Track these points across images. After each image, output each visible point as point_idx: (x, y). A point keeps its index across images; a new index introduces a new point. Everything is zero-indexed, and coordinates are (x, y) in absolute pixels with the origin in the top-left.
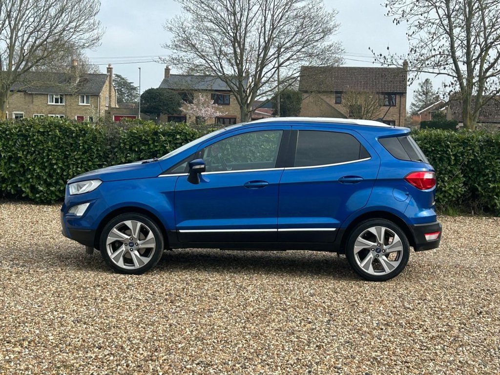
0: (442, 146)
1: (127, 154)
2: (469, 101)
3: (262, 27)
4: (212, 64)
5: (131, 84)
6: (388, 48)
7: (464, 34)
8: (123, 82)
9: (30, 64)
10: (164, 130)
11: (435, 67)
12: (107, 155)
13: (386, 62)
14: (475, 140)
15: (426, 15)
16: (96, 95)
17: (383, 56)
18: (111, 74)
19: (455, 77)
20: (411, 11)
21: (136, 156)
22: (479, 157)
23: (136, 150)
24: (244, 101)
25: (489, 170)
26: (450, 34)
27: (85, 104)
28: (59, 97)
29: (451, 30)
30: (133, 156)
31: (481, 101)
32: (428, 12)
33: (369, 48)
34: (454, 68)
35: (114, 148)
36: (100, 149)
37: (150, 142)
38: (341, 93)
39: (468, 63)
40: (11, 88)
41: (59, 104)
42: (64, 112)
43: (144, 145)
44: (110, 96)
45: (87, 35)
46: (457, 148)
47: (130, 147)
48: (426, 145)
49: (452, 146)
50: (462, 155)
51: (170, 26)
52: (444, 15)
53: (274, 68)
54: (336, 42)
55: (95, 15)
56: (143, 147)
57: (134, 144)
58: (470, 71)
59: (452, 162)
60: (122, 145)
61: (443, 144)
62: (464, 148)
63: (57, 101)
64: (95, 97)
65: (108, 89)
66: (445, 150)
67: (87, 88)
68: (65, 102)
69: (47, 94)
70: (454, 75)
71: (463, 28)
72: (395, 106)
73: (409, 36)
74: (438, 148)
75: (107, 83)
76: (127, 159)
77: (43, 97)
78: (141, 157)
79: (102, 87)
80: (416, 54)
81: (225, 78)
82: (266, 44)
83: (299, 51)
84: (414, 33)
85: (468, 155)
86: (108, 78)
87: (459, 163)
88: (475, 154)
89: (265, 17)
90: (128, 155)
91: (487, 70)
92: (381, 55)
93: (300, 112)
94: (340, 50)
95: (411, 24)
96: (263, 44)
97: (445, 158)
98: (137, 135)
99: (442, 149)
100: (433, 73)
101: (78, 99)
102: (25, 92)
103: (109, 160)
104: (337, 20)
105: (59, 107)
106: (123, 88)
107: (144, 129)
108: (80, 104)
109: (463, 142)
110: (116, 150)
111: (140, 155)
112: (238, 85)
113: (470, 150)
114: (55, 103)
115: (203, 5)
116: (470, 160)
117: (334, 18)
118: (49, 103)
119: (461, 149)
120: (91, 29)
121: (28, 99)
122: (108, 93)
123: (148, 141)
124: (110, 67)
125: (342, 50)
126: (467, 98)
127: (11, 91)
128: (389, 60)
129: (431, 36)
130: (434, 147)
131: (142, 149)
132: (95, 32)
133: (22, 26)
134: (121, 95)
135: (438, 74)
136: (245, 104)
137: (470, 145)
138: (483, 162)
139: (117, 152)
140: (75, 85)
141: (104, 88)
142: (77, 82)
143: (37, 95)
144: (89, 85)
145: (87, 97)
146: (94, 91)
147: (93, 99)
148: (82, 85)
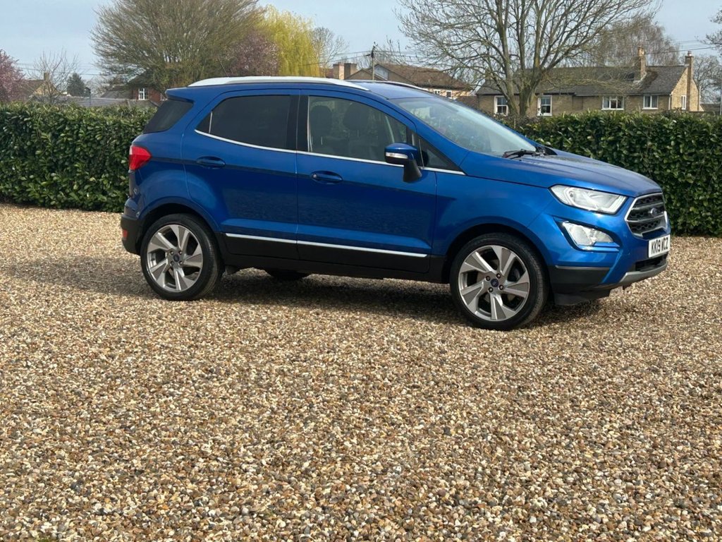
16: (667, 95)
18: (690, 65)
27: (651, 108)
28: (616, 99)
41: (617, 109)
44: (689, 97)
63: (613, 106)
64: (664, 97)
65: (686, 86)
67: (657, 85)
68: (625, 106)
69: (602, 97)
75: (684, 77)
77: (596, 100)
79: (674, 85)
86: (687, 70)
101: (642, 102)
102: (573, 94)
108: (644, 108)
114: (612, 107)
118: (603, 109)
121: (577, 103)
122: (685, 91)
124: (690, 55)
140: (639, 82)
141: (679, 85)
142: (641, 79)
143: (588, 98)
144: (657, 82)
145: (655, 98)
146: (664, 89)
147: (661, 101)
148: (648, 82)
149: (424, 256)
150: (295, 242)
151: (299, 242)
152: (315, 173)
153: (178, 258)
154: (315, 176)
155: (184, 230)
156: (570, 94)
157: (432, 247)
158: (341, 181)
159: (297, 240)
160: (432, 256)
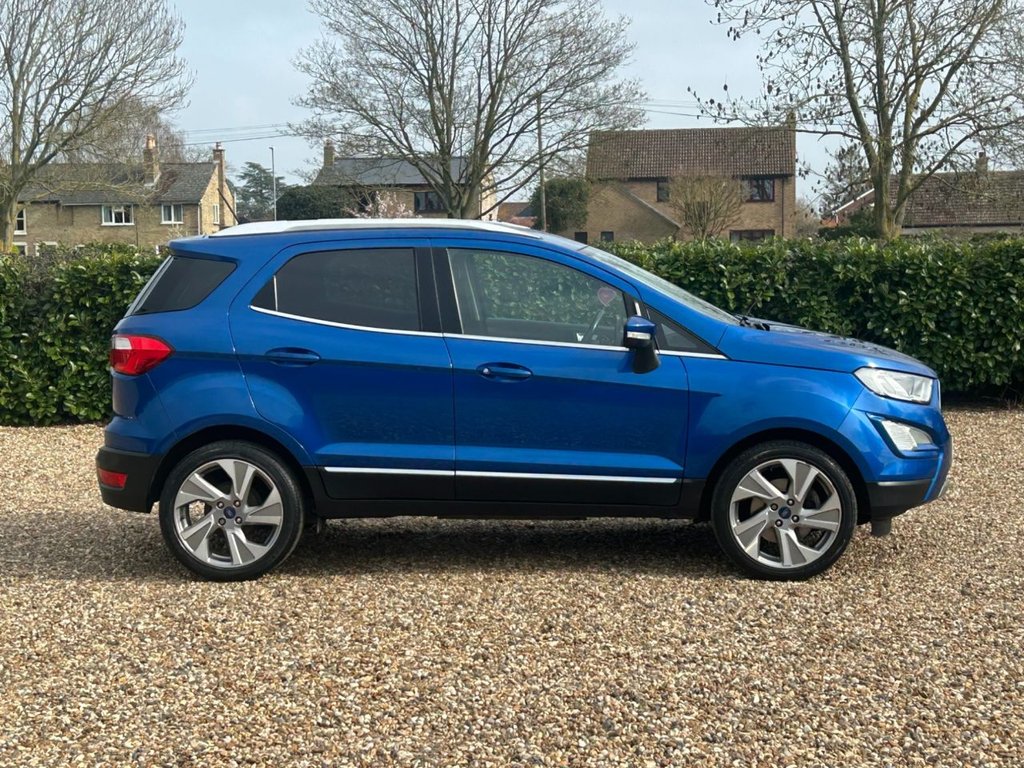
0: (710, 273)
1: (68, 314)
2: (884, 184)
3: (483, 57)
4: (390, 133)
5: (281, 181)
6: (726, 88)
7: (871, 54)
8: (265, 178)
9: (52, 149)
10: (143, 263)
11: (818, 121)
12: (28, 318)
13: (722, 115)
14: (776, 257)
15: (792, 18)
16: (194, 205)
17: (716, 104)
18: (221, 161)
19: (857, 138)
20: (764, 11)
21: (88, 318)
22: (786, 293)
23: (88, 305)
24: (455, 203)
25: (806, 318)
26: (843, 53)
27: (172, 222)
28: (122, 210)
29: (844, 46)
30: (83, 318)
31: (909, 182)
32: (797, 13)
33: (689, 89)
34: (854, 121)
35: (43, 304)
36: (12, 305)
37: (114, 289)
38: (664, 180)
39: (880, 110)
40: (19, 197)
41: (124, 224)
42: (134, 238)
43: (103, 294)
44: (222, 206)
45: (158, 88)
46: (740, 276)
47: (74, 301)
48: (679, 273)
49: (731, 273)
50: (751, 290)
51: (305, 61)
52: (829, 17)
53: (508, 135)
54: (629, 79)
55: (174, 49)
56: (101, 300)
57: (83, 295)
58: (885, 123)
59: (731, 305)
60: (56, 296)
61: (712, 269)
62: (754, 276)
63: (119, 219)
64: (190, 207)
65: (218, 191)
66: (715, 280)
67: (178, 190)
68: (135, 220)
69: (100, 206)
70: (856, 135)
71: (867, 41)
72: (773, 201)
73: (761, 60)
74: (703, 278)
75: (215, 179)
76: (69, 324)
77: (92, 212)
78: (97, 320)
79: (203, 189)
80: (779, 96)
81: (415, 160)
82: (493, 88)
83: (558, 99)
84: (771, 54)
85: (761, 290)
86: (217, 169)
87: (746, 307)
88: (778, 286)
89: (488, 36)
90: (72, 316)
91: (919, 122)
92: (712, 102)
93: (586, 220)
94: (637, 96)
95: (769, 38)
96: (486, 89)
97: (717, 298)
98: (85, 276)
99: (710, 279)
100: (814, 132)
101: (160, 213)
102: (56, 203)
103: (33, 328)
104: (629, 36)
105: (124, 230)
106: (265, 188)
107: (101, 262)
108: (164, 222)
109: (754, 265)
110: (46, 307)
111: (95, 315)
112: (442, 172)
113: (765, 279)
114: (117, 221)
115: (365, 18)
116: (769, 299)
117: (622, 34)
118: (104, 224)
119: (749, 278)
120: (165, 75)
121: (64, 216)
122: (217, 198)
123: (110, 287)
124: (220, 148)
125: (642, 96)
126: (881, 177)
127: (19, 203)
128: (728, 111)
129: (802, 60)
130: (693, 275)
131: (101, 304)
132: (175, 80)
133: (35, 75)
134: (262, 202)
135: (825, 134)
136: (457, 207)
137: (767, 269)
138: (794, 302)
139: (48, 311)
140: (151, 185)
141: (208, 189)
142: (156, 180)
143: (81, 209)
144: (179, 184)
145: (177, 208)
146: (189, 196)
147: (188, 213)
148: (165, 185)
149: (672, 480)
150: (452, 473)
151: (459, 473)
152: (486, 366)
153: (233, 511)
154: (486, 371)
155: (247, 466)
156: (53, 202)
157: (684, 466)
158: (529, 376)
159: (455, 470)
160: (686, 481)
